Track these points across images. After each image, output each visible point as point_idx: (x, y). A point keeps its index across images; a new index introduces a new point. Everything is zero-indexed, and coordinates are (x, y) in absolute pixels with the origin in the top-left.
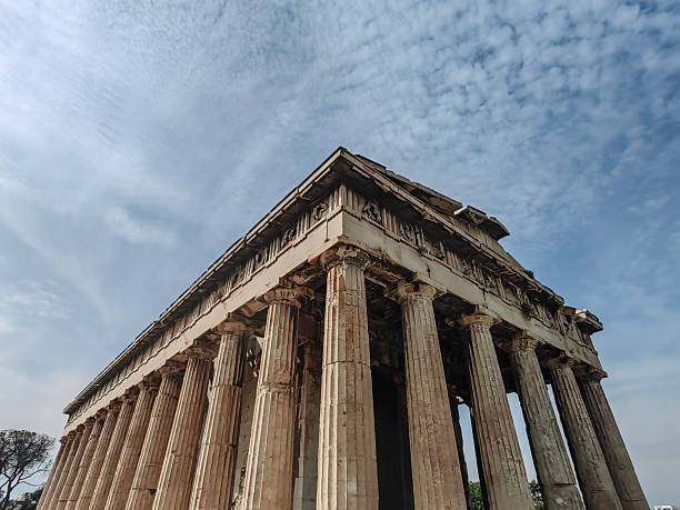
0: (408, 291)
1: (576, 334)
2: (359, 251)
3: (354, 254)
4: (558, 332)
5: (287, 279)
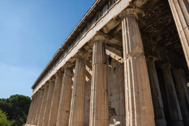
5: (132, 3)
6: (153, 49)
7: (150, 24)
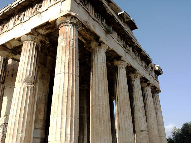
0: (96, 46)
1: (154, 74)
2: (77, 20)
3: (75, 22)
4: (148, 73)
5: (35, 30)
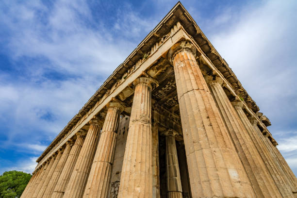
2: (192, 45)
3: (190, 47)
5: (146, 73)
6: (174, 123)
7: (170, 97)
